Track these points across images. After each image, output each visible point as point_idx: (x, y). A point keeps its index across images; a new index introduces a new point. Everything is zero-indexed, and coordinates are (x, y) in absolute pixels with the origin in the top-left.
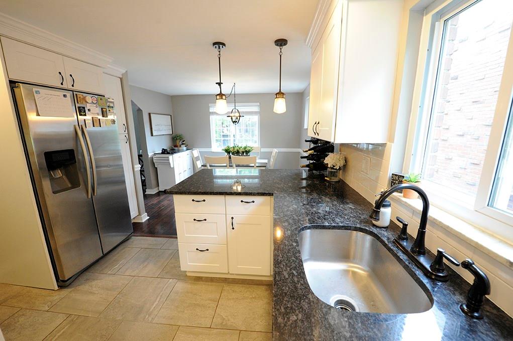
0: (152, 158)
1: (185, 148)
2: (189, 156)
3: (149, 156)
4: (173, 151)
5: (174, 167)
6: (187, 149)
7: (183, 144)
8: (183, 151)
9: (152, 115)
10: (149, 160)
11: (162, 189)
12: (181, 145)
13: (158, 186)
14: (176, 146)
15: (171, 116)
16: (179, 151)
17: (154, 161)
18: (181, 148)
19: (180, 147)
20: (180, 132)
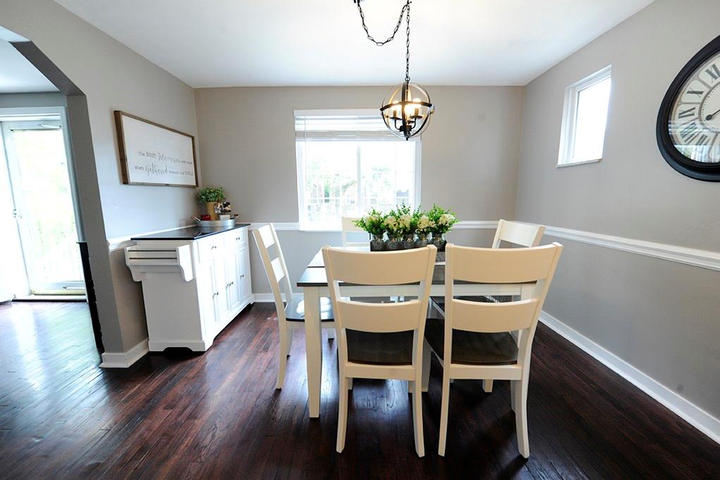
0: (121, 254)
1: (230, 223)
2: (241, 242)
3: (112, 248)
4: (195, 229)
5: (194, 281)
6: (236, 226)
7: (224, 212)
8: (224, 229)
9: (125, 120)
10: (111, 260)
11: (158, 343)
12: (219, 215)
13: (147, 336)
14: (205, 217)
15: (193, 138)
16: (213, 231)
17: (129, 263)
18: (218, 223)
19: (218, 218)
20: (217, 181)
